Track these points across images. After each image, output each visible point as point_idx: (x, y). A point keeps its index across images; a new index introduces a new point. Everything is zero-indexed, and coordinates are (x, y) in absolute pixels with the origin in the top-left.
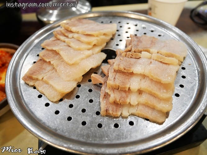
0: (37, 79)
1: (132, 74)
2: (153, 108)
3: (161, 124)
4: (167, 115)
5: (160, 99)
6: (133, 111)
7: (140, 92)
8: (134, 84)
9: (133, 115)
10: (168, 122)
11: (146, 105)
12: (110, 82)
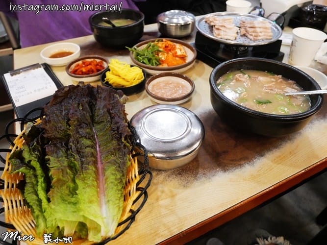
7: (261, 32)
8: (258, 30)
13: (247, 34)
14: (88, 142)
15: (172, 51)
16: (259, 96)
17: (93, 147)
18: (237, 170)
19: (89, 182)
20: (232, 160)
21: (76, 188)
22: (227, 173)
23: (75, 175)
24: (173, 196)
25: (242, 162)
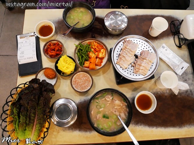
0: (120, 63)
1: (141, 66)
2: (144, 73)
3: (144, 76)
4: (146, 74)
5: (146, 72)
6: (140, 73)
7: (142, 69)
8: (141, 68)
9: (140, 74)
10: (146, 76)
11: (143, 72)
12: (136, 67)
13: (134, 67)
14: (33, 115)
15: (98, 52)
16: (107, 113)
17: (34, 117)
18: (84, 132)
19: (30, 129)
20: (85, 128)
21: (26, 129)
22: (80, 132)
23: (26, 125)
24: (58, 132)
25: (88, 130)
